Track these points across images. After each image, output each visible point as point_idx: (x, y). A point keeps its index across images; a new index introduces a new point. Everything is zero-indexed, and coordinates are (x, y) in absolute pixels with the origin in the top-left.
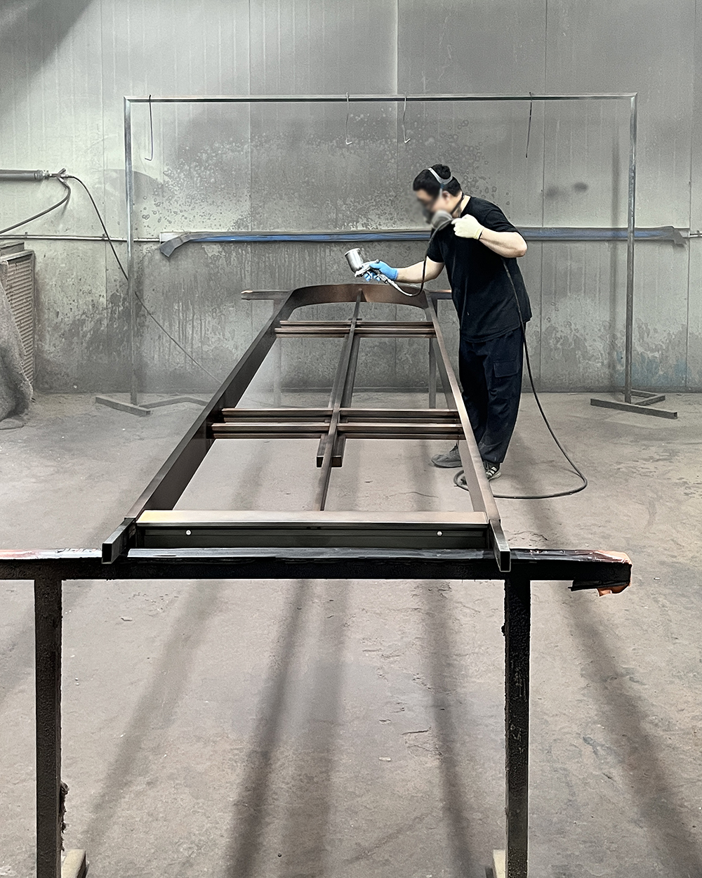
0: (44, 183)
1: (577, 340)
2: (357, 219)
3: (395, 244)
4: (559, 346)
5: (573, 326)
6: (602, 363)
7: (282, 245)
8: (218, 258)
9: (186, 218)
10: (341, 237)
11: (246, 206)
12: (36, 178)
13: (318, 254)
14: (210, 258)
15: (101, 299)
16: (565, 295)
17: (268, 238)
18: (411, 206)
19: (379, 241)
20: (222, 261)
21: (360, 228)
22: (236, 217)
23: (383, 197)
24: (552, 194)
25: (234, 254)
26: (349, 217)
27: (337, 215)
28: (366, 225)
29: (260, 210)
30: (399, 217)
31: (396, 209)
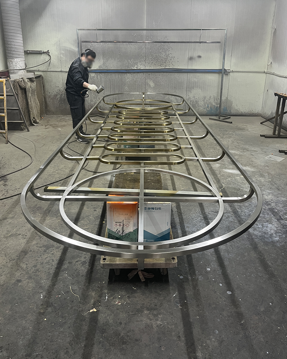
0: (43, 55)
1: (196, 102)
2: (134, 66)
3: (145, 73)
5: (195, 97)
6: (203, 108)
7: (113, 73)
10: (130, 71)
11: (102, 61)
12: (40, 53)
13: (123, 76)
14: (92, 77)
15: (62, 89)
16: (193, 89)
17: (109, 71)
18: (150, 62)
19: (141, 72)
20: (96, 78)
21: (135, 68)
22: (99, 65)
23: (142, 59)
24: (191, 59)
25: (99, 76)
26: (132, 65)
27: (128, 65)
28: (137, 67)
29: (106, 63)
30: (146, 65)
31: (145, 63)
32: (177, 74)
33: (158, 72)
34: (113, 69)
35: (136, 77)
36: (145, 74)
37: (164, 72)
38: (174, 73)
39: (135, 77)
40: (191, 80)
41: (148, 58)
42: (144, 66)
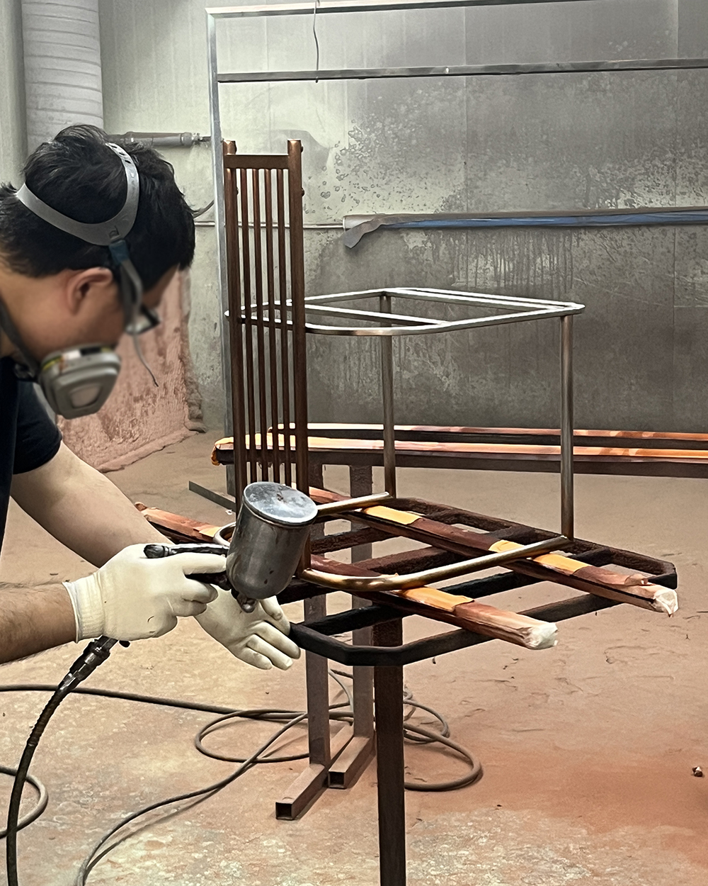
2: (618, 194)
3: (670, 230)
7: (509, 232)
8: (422, 251)
9: (378, 196)
10: (592, 219)
11: (459, 177)
12: (183, 144)
13: (561, 244)
14: (411, 251)
17: (492, 222)
18: (697, 174)
19: (649, 225)
20: (428, 255)
21: (621, 206)
22: (446, 193)
25: (444, 245)
26: (606, 190)
27: (588, 189)
28: (630, 202)
29: (479, 183)
30: (679, 189)
31: (674, 179)
34: (511, 210)
35: (628, 248)
36: (670, 234)
39: (621, 250)
41: (685, 157)
42: (668, 193)
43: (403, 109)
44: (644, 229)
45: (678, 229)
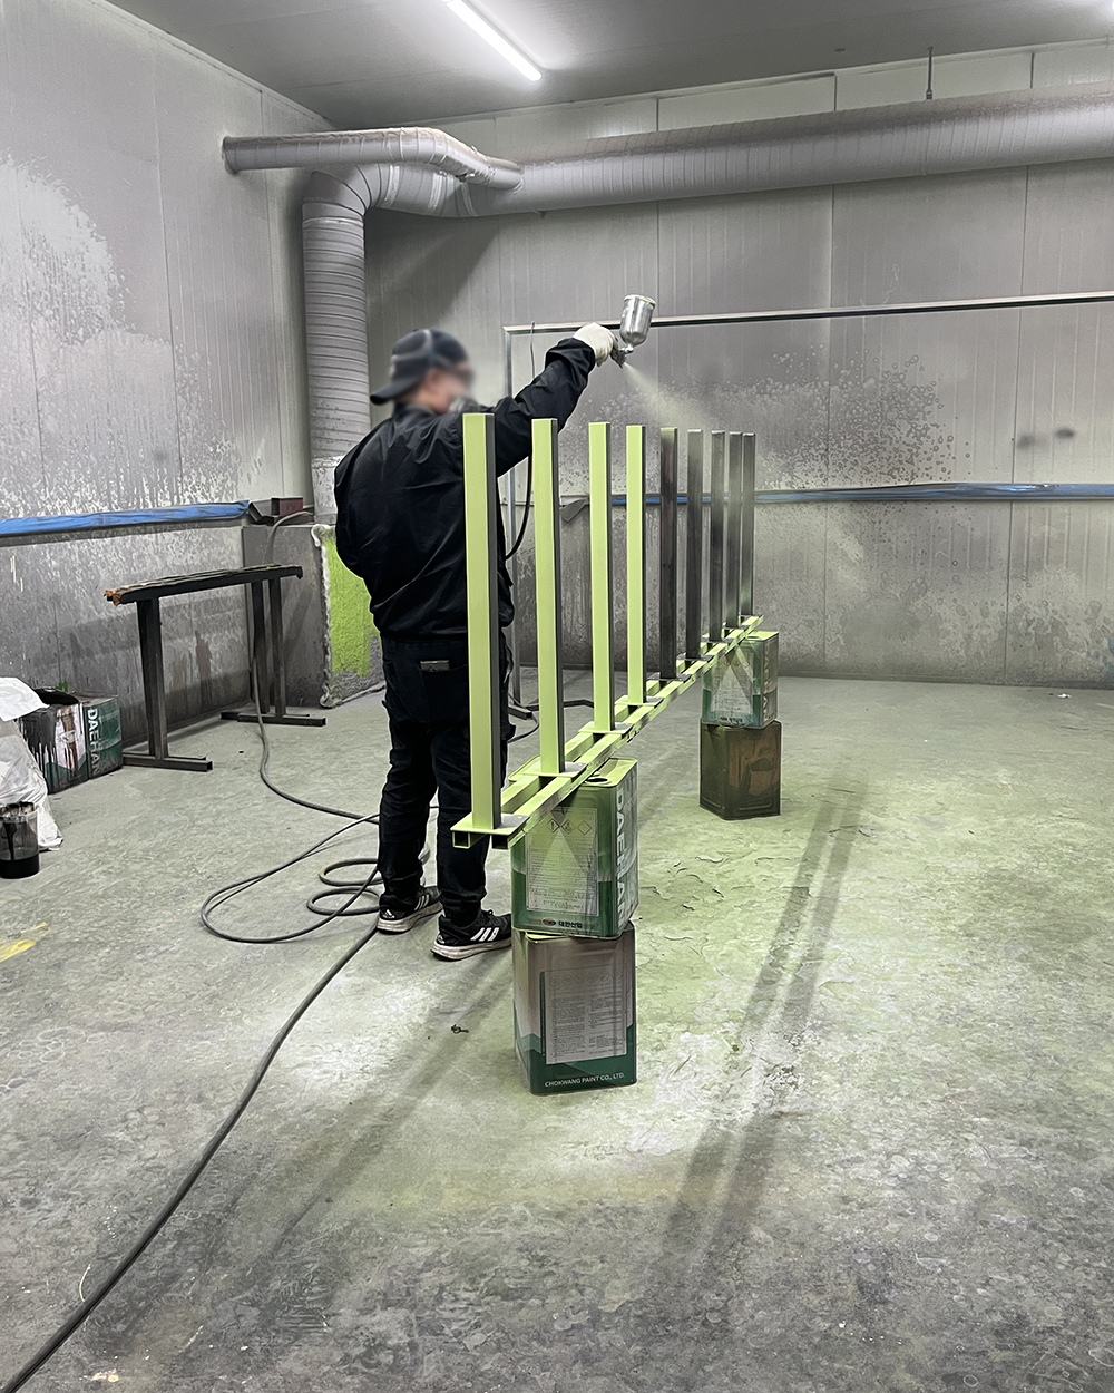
1: (1055, 625)
2: (781, 477)
3: (823, 506)
4: (1030, 629)
5: (1050, 607)
6: (1089, 653)
8: (623, 523)
11: (654, 464)
14: (615, 523)
16: (1040, 569)
18: (845, 461)
19: (806, 502)
21: (783, 488)
23: (813, 451)
24: (1026, 442)
26: (769, 475)
28: (791, 483)
30: (830, 474)
31: (827, 465)
32: (966, 506)
33: (878, 502)
35: (789, 521)
36: (823, 509)
37: (905, 501)
38: (950, 505)
39: (784, 522)
40: (1026, 529)
41: (835, 447)
42: (821, 476)
43: (608, 409)
44: (802, 505)
45: (829, 506)
